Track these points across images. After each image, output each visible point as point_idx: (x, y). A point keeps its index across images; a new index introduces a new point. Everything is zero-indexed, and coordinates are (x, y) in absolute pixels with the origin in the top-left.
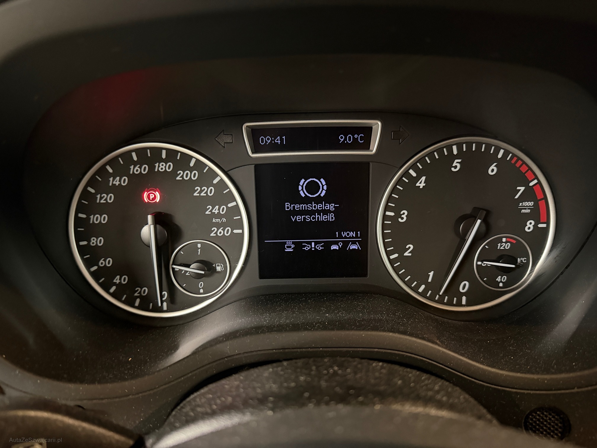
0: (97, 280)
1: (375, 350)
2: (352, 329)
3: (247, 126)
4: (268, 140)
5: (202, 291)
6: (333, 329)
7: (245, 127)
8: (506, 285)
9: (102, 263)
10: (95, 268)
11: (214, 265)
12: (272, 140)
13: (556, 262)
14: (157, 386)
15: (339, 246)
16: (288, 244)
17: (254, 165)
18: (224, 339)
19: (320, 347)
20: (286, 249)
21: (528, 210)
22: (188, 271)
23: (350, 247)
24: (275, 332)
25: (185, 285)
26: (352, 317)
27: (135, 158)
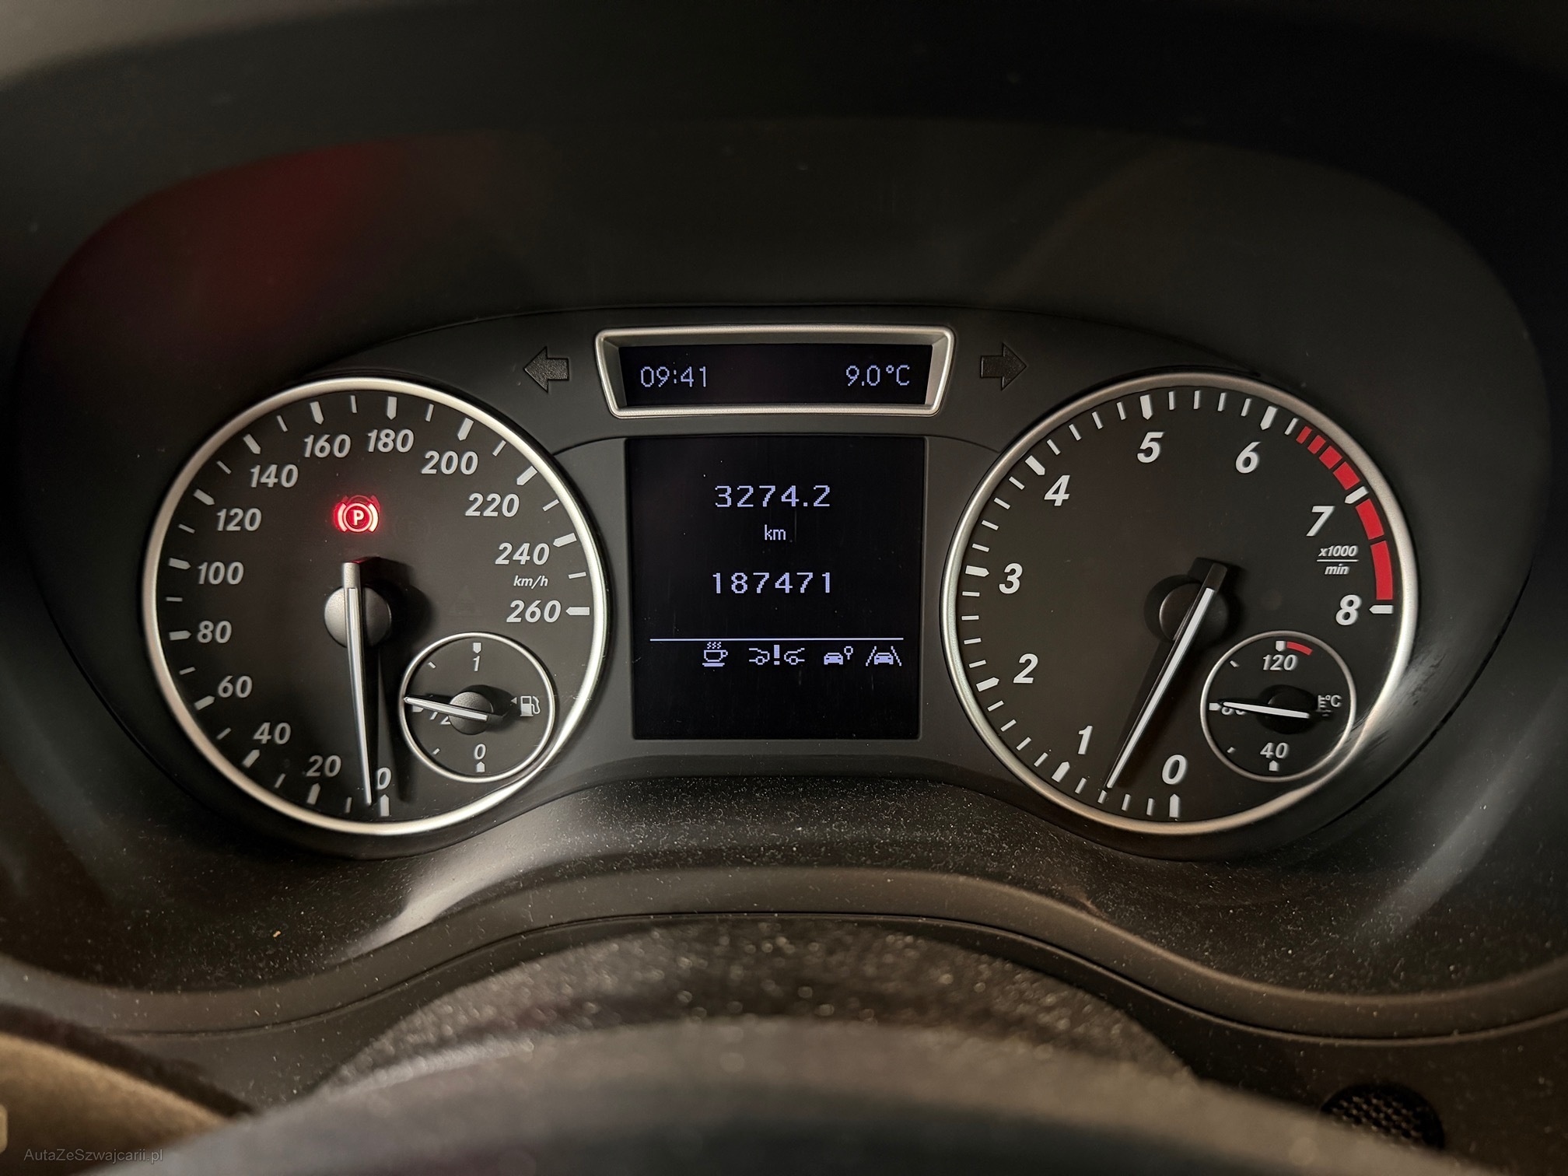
0: (211, 733)
1: (920, 921)
2: (860, 865)
3: (607, 339)
4: (661, 375)
5: (481, 768)
6: (808, 864)
7: (602, 340)
8: (1287, 766)
9: (225, 690)
10: (208, 701)
11: (515, 701)
12: (672, 376)
13: (1415, 704)
14: (340, 1004)
15: (845, 656)
16: (711, 649)
17: (624, 439)
18: (521, 885)
19: (772, 910)
20: (706, 662)
21: (1343, 568)
22: (446, 715)
23: (873, 658)
24: (656, 869)
25: (438, 750)
26: (864, 834)
27: (319, 418)
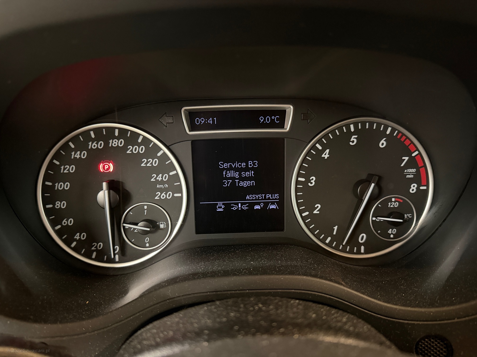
0: (60, 236)
1: (292, 291)
2: (273, 274)
3: (185, 110)
4: (202, 121)
5: (147, 245)
6: (257, 274)
7: (184, 110)
8: (396, 236)
9: (65, 223)
10: (59, 227)
11: (158, 224)
12: (205, 120)
13: (435, 217)
14: (110, 325)
15: (261, 206)
16: (219, 205)
17: (191, 141)
18: (167, 284)
19: (246, 289)
20: (218, 209)
21: (412, 176)
22: (136, 229)
23: (269, 206)
24: (209, 278)
25: (134, 240)
26: (272, 264)
27: (93, 136)
